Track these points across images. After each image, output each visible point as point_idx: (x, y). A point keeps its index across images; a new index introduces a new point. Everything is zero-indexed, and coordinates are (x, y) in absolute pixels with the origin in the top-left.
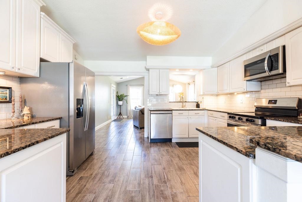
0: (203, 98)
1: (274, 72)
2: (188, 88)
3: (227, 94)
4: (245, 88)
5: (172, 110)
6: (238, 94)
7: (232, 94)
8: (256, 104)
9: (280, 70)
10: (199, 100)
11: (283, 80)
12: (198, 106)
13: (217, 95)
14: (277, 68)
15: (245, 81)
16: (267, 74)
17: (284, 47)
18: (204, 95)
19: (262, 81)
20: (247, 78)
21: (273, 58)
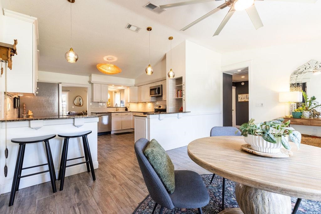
0: (130, 105)
1: (159, 95)
2: (115, 96)
3: (143, 102)
4: (150, 100)
5: (111, 113)
6: (148, 102)
7: (145, 102)
10: (127, 106)
11: (161, 98)
12: (126, 109)
13: (138, 103)
14: (160, 94)
16: (157, 95)
17: (162, 85)
18: (130, 102)
19: (157, 97)
20: (151, 96)
21: (159, 89)
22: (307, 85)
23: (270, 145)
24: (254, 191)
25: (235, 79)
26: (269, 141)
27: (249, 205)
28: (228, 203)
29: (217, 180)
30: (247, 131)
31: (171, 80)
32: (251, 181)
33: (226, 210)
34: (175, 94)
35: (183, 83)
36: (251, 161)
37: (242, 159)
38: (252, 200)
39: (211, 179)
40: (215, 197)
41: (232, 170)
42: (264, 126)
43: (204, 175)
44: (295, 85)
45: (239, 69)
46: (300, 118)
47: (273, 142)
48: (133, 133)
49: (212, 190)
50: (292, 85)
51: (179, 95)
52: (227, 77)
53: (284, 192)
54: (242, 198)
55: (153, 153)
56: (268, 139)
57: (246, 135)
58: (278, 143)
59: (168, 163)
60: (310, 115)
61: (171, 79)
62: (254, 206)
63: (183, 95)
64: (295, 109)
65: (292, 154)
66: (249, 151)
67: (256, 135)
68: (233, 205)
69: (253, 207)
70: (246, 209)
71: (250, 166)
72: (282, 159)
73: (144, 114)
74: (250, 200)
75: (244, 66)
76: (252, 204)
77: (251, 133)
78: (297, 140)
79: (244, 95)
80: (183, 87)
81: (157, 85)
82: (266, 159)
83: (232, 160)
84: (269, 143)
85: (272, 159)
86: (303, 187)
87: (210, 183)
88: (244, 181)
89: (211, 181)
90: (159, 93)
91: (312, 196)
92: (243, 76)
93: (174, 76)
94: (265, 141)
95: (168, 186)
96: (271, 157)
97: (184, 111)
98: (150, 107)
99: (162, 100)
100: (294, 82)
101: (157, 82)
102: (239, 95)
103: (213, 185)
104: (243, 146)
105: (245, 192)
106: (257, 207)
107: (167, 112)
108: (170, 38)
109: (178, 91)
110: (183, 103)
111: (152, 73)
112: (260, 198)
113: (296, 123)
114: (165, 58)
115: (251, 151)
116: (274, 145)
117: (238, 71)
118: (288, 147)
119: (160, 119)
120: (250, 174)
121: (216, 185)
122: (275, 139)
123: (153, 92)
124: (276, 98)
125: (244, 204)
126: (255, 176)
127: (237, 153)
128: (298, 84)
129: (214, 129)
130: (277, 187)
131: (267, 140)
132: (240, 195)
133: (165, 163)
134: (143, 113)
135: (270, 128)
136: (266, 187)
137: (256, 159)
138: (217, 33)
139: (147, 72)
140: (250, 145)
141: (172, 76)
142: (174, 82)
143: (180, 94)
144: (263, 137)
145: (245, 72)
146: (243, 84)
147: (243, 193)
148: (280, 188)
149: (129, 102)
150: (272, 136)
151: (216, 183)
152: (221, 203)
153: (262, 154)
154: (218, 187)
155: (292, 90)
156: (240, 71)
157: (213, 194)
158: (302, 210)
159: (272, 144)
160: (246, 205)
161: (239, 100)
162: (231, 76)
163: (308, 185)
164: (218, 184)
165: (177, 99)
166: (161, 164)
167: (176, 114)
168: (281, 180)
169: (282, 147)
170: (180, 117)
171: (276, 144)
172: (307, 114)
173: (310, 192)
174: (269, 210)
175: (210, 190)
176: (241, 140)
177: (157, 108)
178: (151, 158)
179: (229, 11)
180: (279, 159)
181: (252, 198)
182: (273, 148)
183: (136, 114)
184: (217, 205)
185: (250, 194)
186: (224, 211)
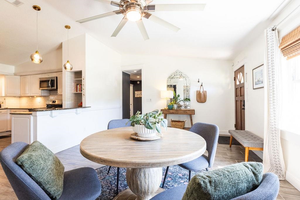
0: (5, 99)
1: (53, 88)
3: (29, 97)
4: (40, 94)
6: (37, 97)
7: (33, 97)
8: (47, 103)
9: (55, 88)
11: (56, 91)
13: (20, 97)
14: (54, 87)
15: (40, 90)
16: (50, 88)
17: (57, 77)
18: (6, 96)
19: (50, 90)
20: (41, 89)
21: (52, 81)
22: (177, 87)
23: (150, 130)
24: (139, 170)
25: (133, 78)
26: (149, 129)
27: (135, 183)
28: (122, 187)
29: (114, 169)
30: (135, 122)
31: (69, 73)
32: (133, 164)
33: (120, 194)
34: (73, 88)
35: (83, 77)
36: (135, 147)
37: (129, 146)
38: (137, 178)
39: (108, 170)
40: (111, 185)
41: (119, 158)
42: (145, 117)
43: (102, 167)
44: (169, 86)
45: (135, 70)
46: (172, 109)
47: (151, 128)
48: (10, 136)
49: (108, 180)
50: (168, 86)
51: (78, 89)
52: (126, 75)
53: (153, 165)
54: (130, 179)
55: (31, 159)
56: (148, 126)
57: (133, 126)
58: (154, 129)
59: (54, 166)
60: (177, 107)
61: (68, 71)
62: (139, 182)
63: (83, 89)
64: (169, 103)
65: (162, 135)
66: (135, 138)
67: (141, 124)
68: (126, 188)
69: (138, 184)
70: (133, 186)
71: (134, 151)
72: (156, 141)
73: (30, 111)
74: (136, 179)
75: (138, 68)
76: (137, 181)
77: (137, 123)
78: (165, 125)
79: (139, 92)
80: (83, 81)
81: (50, 76)
82: (147, 142)
83: (121, 149)
84: (148, 129)
85: (151, 141)
86: (165, 158)
87: (108, 174)
88: (128, 165)
89: (109, 171)
90: (52, 85)
91: (168, 163)
92: (138, 76)
93: (71, 69)
94: (146, 129)
95: (52, 193)
96: (150, 141)
97: (83, 106)
98: (39, 102)
99: (56, 94)
100: (169, 84)
101: (50, 73)
102: (135, 92)
103: (111, 175)
104: (132, 135)
105: (133, 173)
106: (141, 182)
107: (63, 107)
108: (67, 27)
109: (77, 85)
110: (83, 98)
111: (41, 61)
112: (142, 175)
113: (169, 113)
114: (60, 47)
115: (137, 138)
116: (152, 131)
117: (134, 71)
118: (160, 131)
119: (53, 116)
120: (132, 158)
121: (113, 174)
122: (152, 126)
123: (45, 84)
124: (158, 95)
125: (131, 184)
126: (135, 159)
127: (127, 141)
128: (171, 85)
129: (111, 123)
130: (149, 163)
131: (147, 128)
132: (129, 176)
133: (49, 167)
134: (29, 109)
135: (149, 118)
136: (143, 165)
137: (140, 144)
138: (114, 35)
139: (32, 60)
140: (137, 133)
141: (70, 68)
142: (73, 75)
143: (80, 88)
144: (145, 125)
145: (139, 73)
146: (138, 83)
147: (131, 174)
148: (151, 163)
149: (3, 95)
150: (150, 124)
151: (113, 172)
152: (116, 189)
153: (144, 139)
154: (114, 176)
155: (168, 90)
156: (135, 71)
157: (109, 183)
158: (170, 174)
159: (151, 130)
160: (133, 184)
161: (136, 96)
162: (129, 75)
163: (167, 156)
164: (115, 172)
165: (76, 94)
166: (43, 169)
167: (75, 110)
168: (153, 157)
169: (157, 131)
170: (78, 112)
171: (153, 130)
172: (175, 106)
173: (167, 161)
174: (149, 182)
175: (107, 180)
176: (131, 130)
177: (51, 103)
178: (26, 165)
179: (123, 18)
180: (154, 141)
181: (138, 176)
182: (151, 133)
183: (15, 112)
184: (113, 192)
185: (136, 174)
186: (118, 195)
